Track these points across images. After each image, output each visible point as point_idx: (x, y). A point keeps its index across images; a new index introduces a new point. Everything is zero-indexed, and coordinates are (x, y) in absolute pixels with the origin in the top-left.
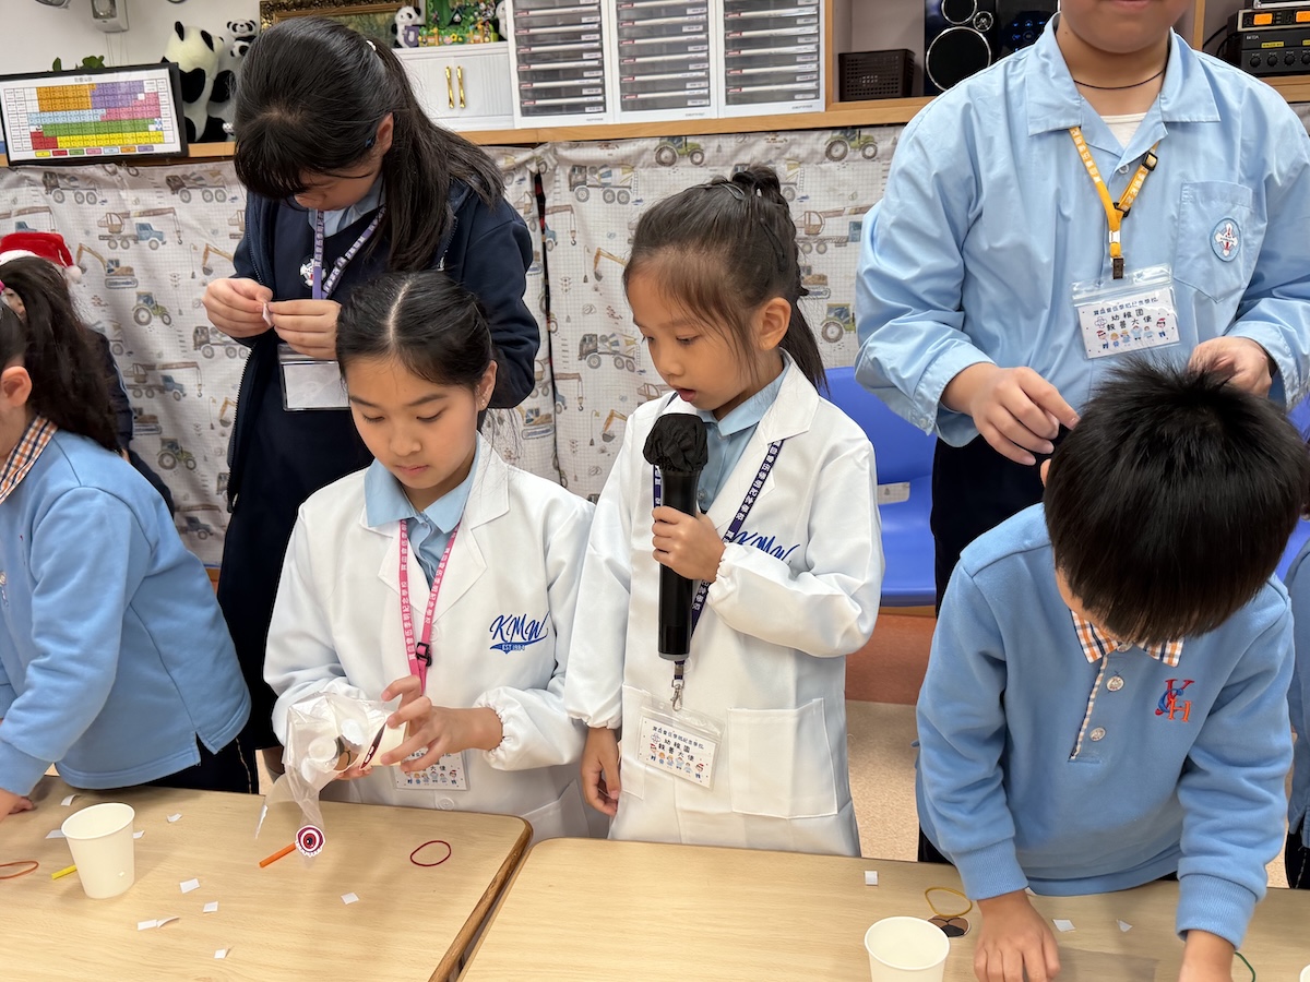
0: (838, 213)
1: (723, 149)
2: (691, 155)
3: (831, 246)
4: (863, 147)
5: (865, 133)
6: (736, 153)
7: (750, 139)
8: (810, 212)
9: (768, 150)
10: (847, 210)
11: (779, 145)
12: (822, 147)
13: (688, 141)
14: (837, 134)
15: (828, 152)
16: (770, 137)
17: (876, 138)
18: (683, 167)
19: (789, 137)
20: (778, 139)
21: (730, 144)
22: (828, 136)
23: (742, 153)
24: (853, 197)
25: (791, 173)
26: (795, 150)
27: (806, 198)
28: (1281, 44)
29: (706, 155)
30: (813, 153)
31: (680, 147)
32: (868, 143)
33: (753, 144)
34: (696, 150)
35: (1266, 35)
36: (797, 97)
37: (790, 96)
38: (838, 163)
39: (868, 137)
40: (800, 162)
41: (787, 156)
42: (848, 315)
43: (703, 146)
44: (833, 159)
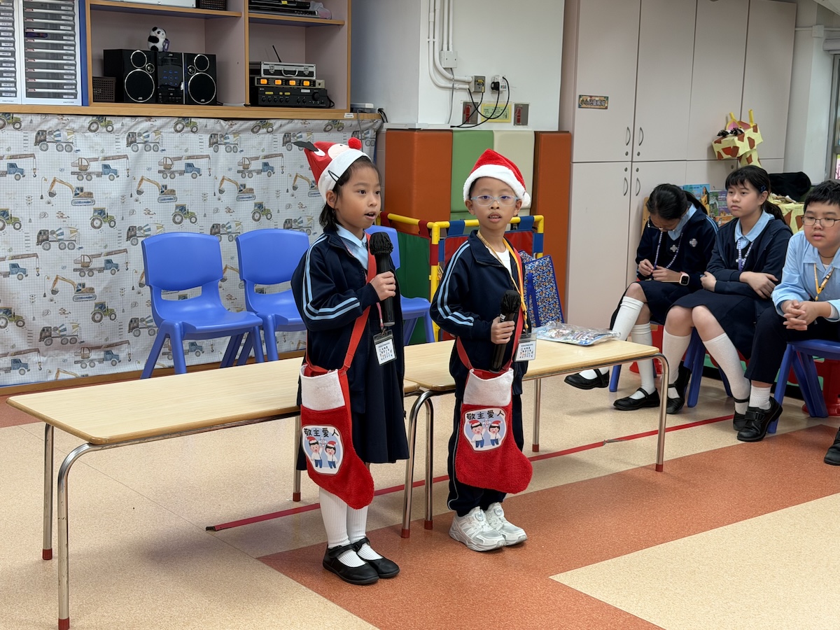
0: (96, 160)
1: (34, 122)
2: (14, 124)
3: (94, 177)
4: (106, 126)
5: (108, 119)
6: (40, 125)
7: (49, 117)
8: (81, 159)
9: (58, 124)
10: (100, 158)
11: (64, 122)
12: (87, 125)
13: (14, 116)
14: (95, 118)
15: (89, 127)
16: (60, 117)
17: (113, 122)
18: (8, 130)
19: (70, 118)
20: (64, 118)
21: (37, 119)
22: (90, 119)
23: (43, 124)
24: (103, 151)
25: (69, 137)
26: (72, 125)
27: (79, 150)
28: (272, 93)
29: (23, 124)
30: (82, 127)
31: (9, 119)
32: (110, 124)
33: (50, 120)
34: (18, 121)
35: (267, 88)
36: (64, 97)
37: (59, 96)
38: (93, 133)
39: (109, 121)
40: (73, 131)
41: (67, 128)
42: (105, 214)
43: (22, 119)
44: (91, 131)
